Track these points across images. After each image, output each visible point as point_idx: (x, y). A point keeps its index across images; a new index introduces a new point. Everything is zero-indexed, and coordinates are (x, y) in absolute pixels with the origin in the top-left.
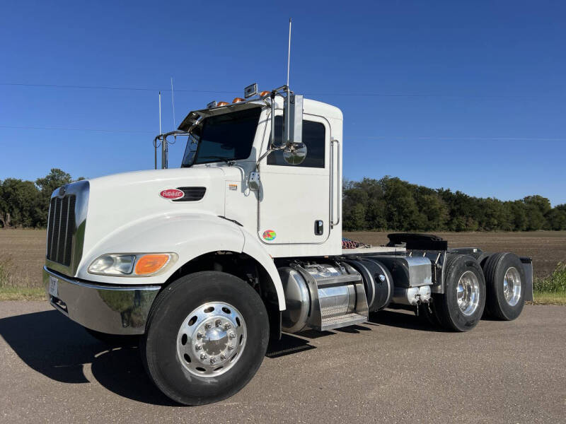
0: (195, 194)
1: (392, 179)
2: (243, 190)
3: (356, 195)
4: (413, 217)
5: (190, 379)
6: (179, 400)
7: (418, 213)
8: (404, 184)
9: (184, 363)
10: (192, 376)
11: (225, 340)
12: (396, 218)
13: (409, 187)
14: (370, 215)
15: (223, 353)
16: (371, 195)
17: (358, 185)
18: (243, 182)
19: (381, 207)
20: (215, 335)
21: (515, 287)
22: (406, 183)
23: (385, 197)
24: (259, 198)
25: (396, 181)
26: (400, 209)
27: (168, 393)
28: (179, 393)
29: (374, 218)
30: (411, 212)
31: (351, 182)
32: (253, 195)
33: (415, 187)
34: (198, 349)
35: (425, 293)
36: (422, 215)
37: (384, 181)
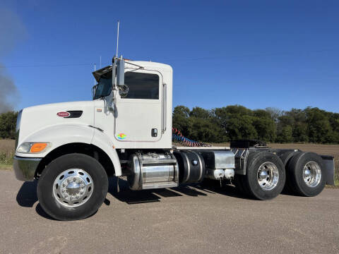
0: (76, 114)
1: (313, 109)
2: (105, 112)
3: (286, 120)
4: (328, 134)
5: (59, 206)
6: (54, 216)
7: (332, 131)
8: (322, 112)
9: (57, 198)
10: (61, 205)
11: (79, 188)
12: (315, 135)
13: (326, 114)
14: (296, 132)
15: (78, 195)
16: (297, 120)
17: (288, 113)
18: (105, 108)
19: (304, 127)
20: (75, 186)
21: (317, 175)
22: (324, 111)
23: (307, 121)
24: (115, 116)
25: (316, 110)
26: (318, 129)
27: (48, 213)
28: (54, 213)
29: (299, 135)
30: (327, 131)
31: (283, 112)
32: (111, 114)
33: (330, 114)
34: (63, 192)
35: (229, 173)
36: (335, 132)
37: (307, 110)
